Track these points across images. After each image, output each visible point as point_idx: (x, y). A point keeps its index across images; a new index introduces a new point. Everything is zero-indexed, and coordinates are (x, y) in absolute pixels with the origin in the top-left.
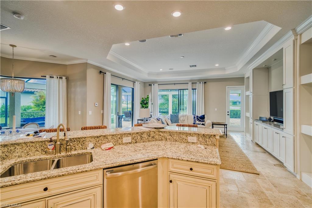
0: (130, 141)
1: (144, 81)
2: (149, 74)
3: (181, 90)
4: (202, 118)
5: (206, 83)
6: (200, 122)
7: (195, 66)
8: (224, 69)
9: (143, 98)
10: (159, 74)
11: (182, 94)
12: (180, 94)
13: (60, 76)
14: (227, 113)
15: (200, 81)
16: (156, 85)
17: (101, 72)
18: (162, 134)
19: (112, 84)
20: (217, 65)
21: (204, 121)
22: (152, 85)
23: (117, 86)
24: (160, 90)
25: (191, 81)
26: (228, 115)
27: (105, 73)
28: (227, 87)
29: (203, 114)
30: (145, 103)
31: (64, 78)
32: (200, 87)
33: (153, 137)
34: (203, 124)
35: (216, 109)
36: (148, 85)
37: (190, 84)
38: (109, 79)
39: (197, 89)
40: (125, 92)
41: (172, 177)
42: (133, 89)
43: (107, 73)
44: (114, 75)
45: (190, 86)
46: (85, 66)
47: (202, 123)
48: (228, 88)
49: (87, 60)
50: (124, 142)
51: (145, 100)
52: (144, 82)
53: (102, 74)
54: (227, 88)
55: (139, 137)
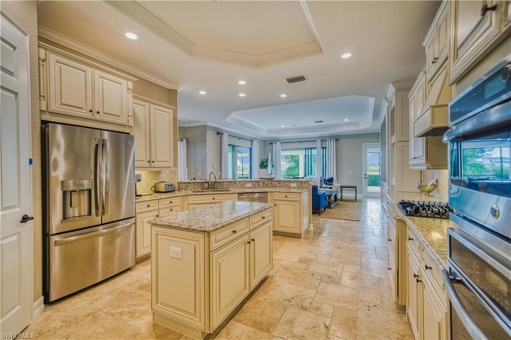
0: (251, 186)
1: (264, 139)
2: (269, 131)
3: (308, 149)
4: (331, 181)
5: (338, 140)
6: (327, 186)
7: (321, 122)
8: (357, 124)
9: (262, 160)
10: (280, 131)
11: (310, 154)
12: (307, 154)
13: (180, 138)
14: (364, 176)
15: (331, 137)
16: (278, 144)
17: (218, 133)
18: (273, 183)
19: (229, 145)
20: (346, 120)
21: (332, 184)
22: (274, 143)
23: (233, 146)
24: (283, 150)
25: (320, 137)
26: (365, 178)
27: (223, 134)
28: (363, 144)
29: (332, 177)
30: (265, 165)
31: (184, 140)
32: (331, 145)
33: (267, 185)
34: (330, 188)
35: (350, 172)
36: (268, 143)
37: (319, 141)
38: (226, 139)
39: (327, 147)
40: (240, 152)
41: (276, 202)
42: (251, 149)
43: (224, 133)
44: (231, 135)
45: (318, 144)
46: (204, 128)
47: (329, 186)
48: (365, 145)
49: (206, 122)
50: (247, 186)
51: (264, 162)
52: (264, 141)
53: (219, 135)
54: (363, 146)
55: (257, 184)
